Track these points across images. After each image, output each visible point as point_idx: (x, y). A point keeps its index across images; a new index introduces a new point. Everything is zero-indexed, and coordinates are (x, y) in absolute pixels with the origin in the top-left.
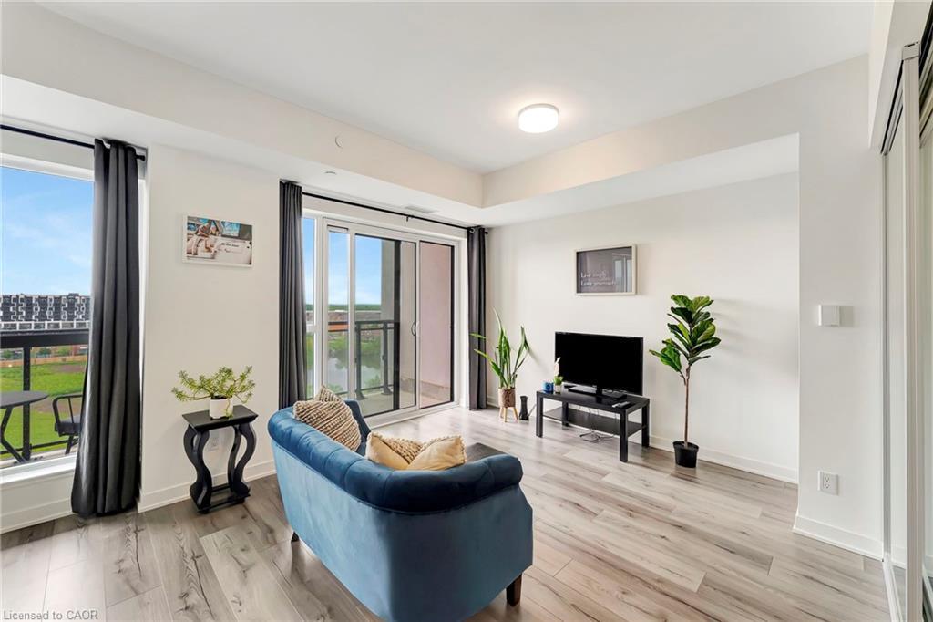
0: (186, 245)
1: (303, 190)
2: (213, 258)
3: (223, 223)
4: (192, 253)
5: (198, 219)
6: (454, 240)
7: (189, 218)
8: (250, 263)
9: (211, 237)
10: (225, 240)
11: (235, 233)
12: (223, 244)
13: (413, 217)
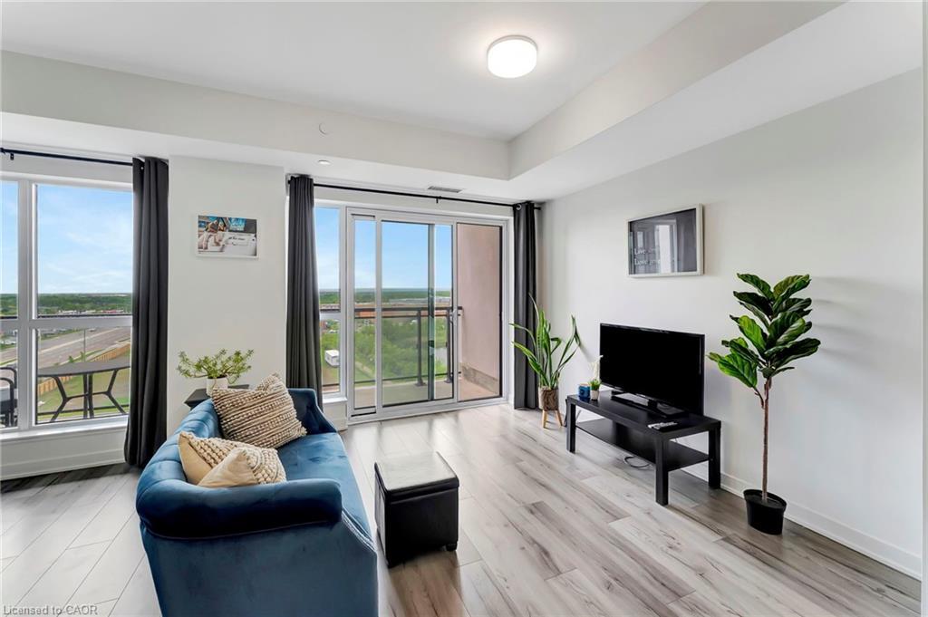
0: (197, 241)
1: (315, 182)
2: (221, 251)
3: (230, 219)
4: (203, 248)
5: (208, 217)
6: (502, 220)
7: (199, 217)
8: (255, 255)
9: (220, 232)
10: (233, 234)
11: (241, 228)
12: (230, 238)
13: (440, 198)
